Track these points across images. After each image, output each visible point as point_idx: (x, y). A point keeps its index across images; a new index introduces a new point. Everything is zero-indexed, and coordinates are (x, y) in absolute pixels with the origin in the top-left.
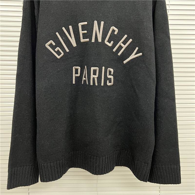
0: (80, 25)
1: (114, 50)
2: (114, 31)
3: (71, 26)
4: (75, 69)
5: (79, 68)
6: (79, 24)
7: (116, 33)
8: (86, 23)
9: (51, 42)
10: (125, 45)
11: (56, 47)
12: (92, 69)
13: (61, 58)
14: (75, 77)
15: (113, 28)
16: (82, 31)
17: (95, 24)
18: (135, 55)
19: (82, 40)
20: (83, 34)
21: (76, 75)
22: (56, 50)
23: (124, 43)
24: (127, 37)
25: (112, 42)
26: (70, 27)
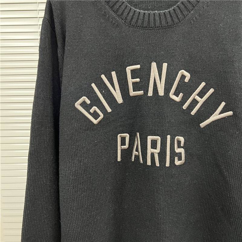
0: (129, 69)
1: (185, 107)
2: (183, 77)
3: (114, 72)
4: (121, 138)
5: (127, 136)
6: (127, 69)
7: (187, 80)
8: (138, 66)
9: (84, 99)
10: (202, 98)
11: (91, 106)
12: (150, 138)
13: (100, 122)
14: (122, 150)
15: (183, 72)
16: (132, 79)
17: (153, 68)
18: (219, 114)
19: (132, 93)
20: (134, 84)
21: (122, 146)
22: (92, 111)
23: (201, 95)
24: (205, 86)
25: (181, 95)
26: (114, 74)
